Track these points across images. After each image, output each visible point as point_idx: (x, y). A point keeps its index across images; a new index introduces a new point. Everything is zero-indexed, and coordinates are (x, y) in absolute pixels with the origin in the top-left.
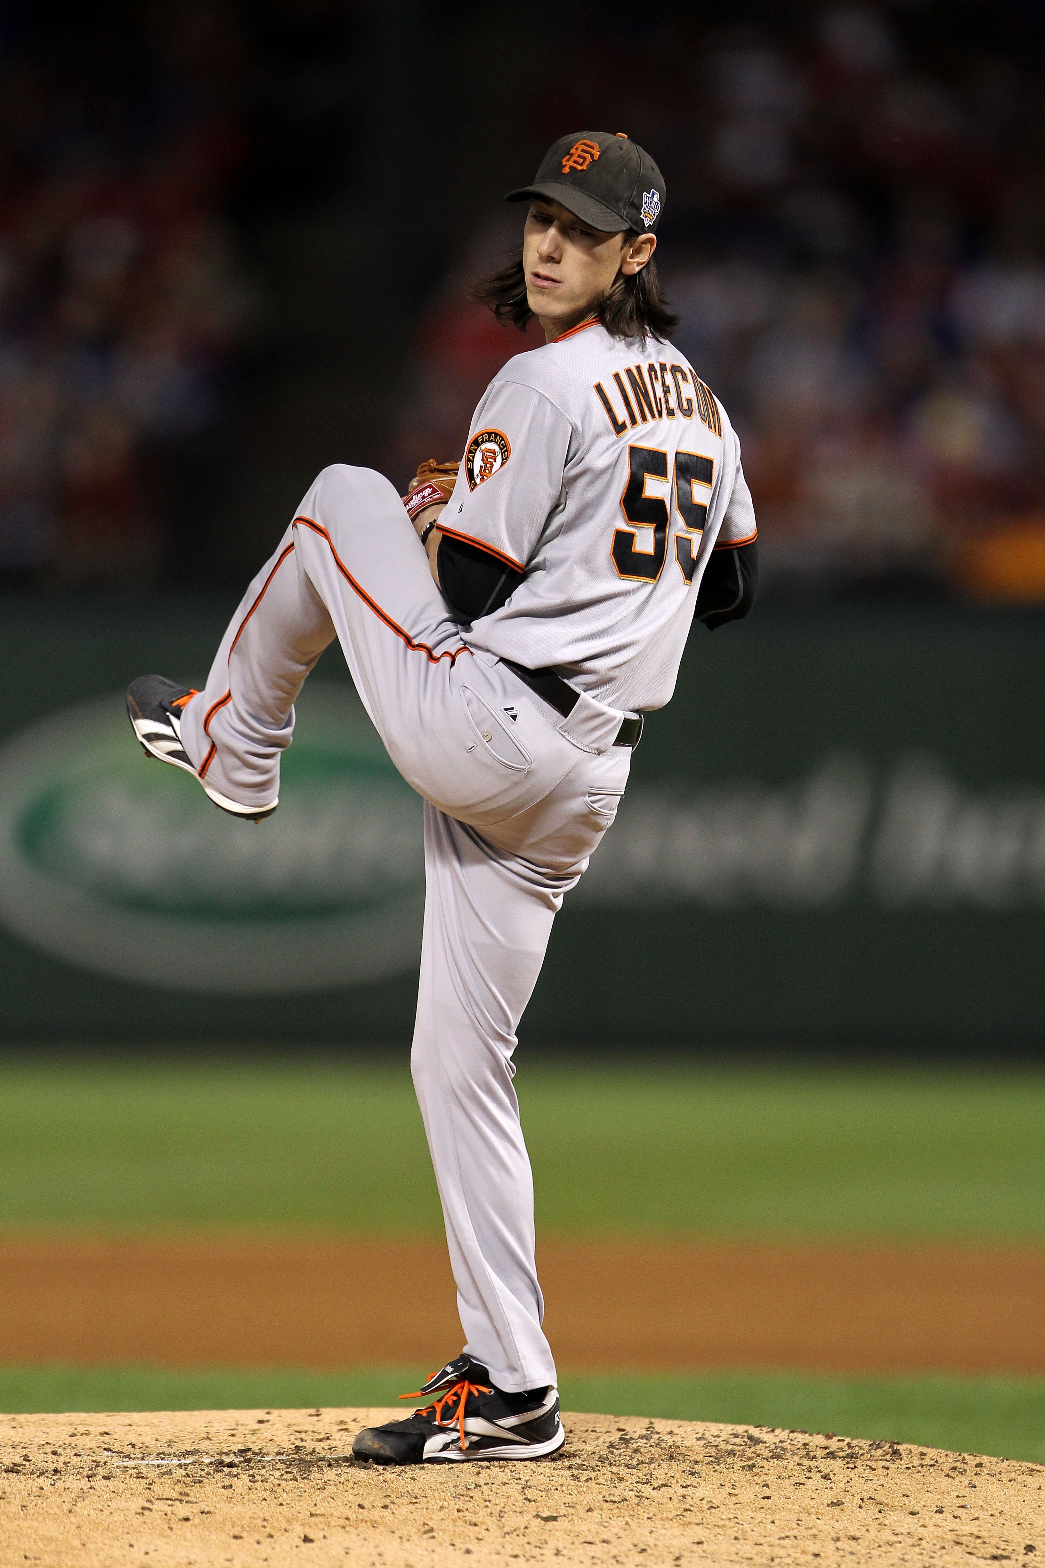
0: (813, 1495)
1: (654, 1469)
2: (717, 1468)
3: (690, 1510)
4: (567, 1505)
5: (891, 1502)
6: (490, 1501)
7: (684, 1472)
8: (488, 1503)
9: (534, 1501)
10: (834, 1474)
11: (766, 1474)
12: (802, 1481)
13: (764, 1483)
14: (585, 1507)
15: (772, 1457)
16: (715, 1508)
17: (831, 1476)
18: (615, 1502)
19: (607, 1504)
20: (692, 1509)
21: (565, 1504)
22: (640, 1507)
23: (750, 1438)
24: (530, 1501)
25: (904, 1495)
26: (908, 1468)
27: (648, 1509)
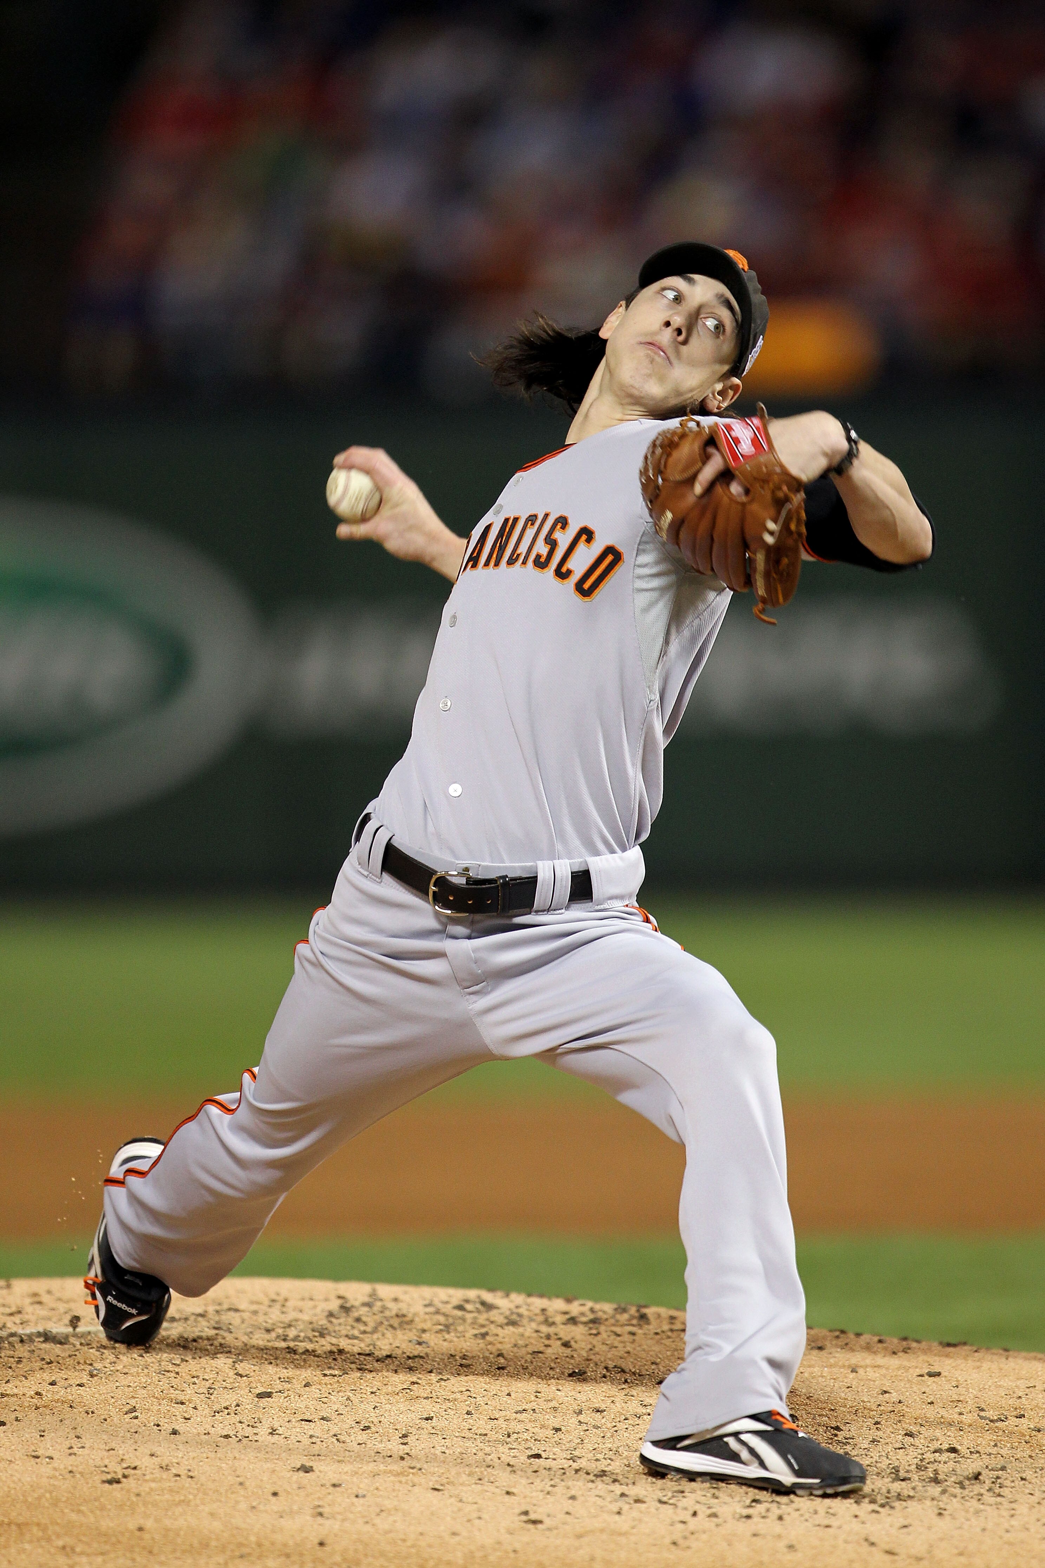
0: (553, 1365)
1: (378, 1339)
2: (447, 1336)
3: (417, 1383)
4: (282, 1380)
5: (638, 1371)
6: (198, 1377)
7: (410, 1341)
8: (195, 1379)
9: (246, 1376)
10: (576, 1342)
11: (501, 1343)
12: (541, 1349)
13: (499, 1352)
14: (302, 1382)
15: (507, 1324)
16: (445, 1380)
17: (573, 1343)
18: (335, 1376)
19: (326, 1378)
20: (420, 1382)
21: (280, 1378)
22: (362, 1381)
23: (483, 1303)
24: (241, 1376)
25: (653, 1363)
26: (657, 1334)
27: (371, 1383)
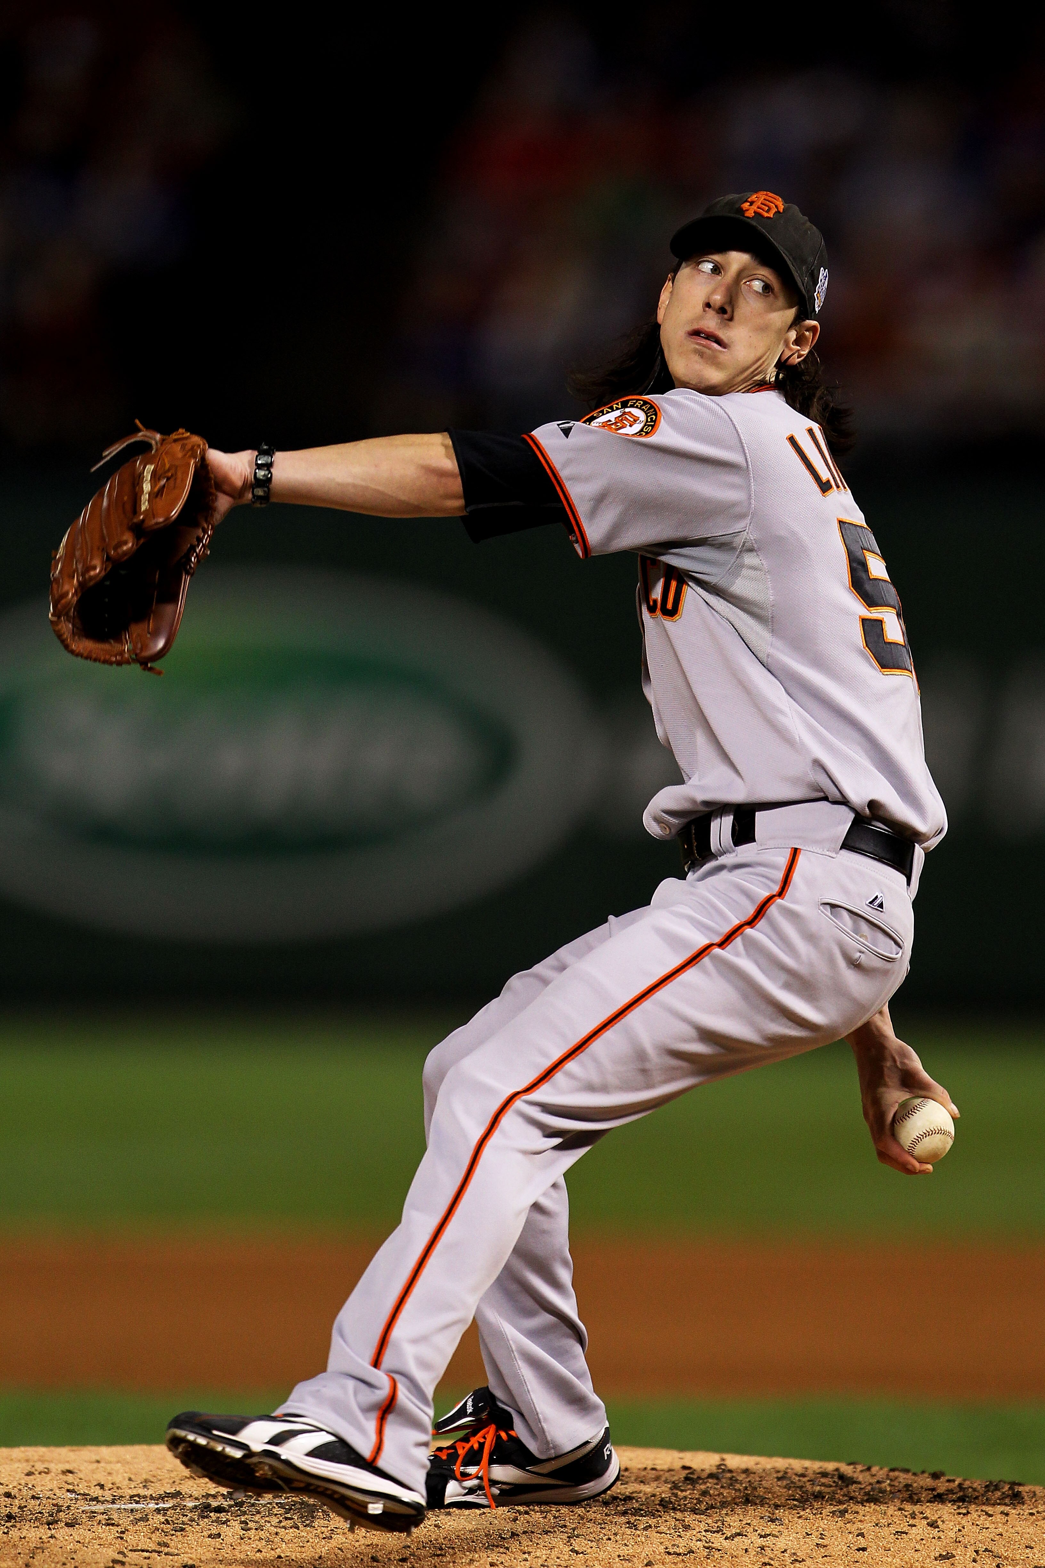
0: (918, 1547)
1: (727, 1514)
2: (802, 1513)
3: (770, 1564)
4: (622, 1558)
5: (1011, 1555)
6: (529, 1553)
7: (762, 1518)
8: (526, 1556)
9: (582, 1553)
10: (943, 1521)
11: (861, 1521)
12: (905, 1529)
13: (859, 1531)
14: (643, 1560)
15: (868, 1501)
16: (800, 1562)
17: (940, 1523)
18: (679, 1554)
19: (670, 1557)
20: (772, 1562)
21: (619, 1556)
22: (709, 1561)
23: (842, 1477)
24: (577, 1553)
25: (1027, 1547)
26: (1032, 1514)
27: (719, 1563)
